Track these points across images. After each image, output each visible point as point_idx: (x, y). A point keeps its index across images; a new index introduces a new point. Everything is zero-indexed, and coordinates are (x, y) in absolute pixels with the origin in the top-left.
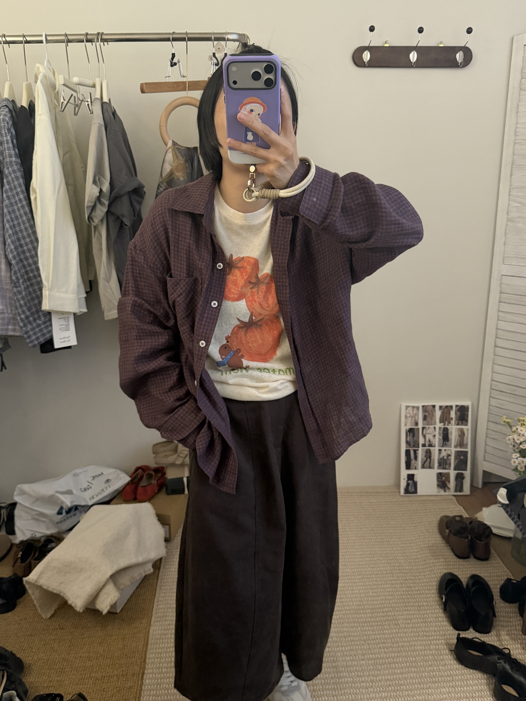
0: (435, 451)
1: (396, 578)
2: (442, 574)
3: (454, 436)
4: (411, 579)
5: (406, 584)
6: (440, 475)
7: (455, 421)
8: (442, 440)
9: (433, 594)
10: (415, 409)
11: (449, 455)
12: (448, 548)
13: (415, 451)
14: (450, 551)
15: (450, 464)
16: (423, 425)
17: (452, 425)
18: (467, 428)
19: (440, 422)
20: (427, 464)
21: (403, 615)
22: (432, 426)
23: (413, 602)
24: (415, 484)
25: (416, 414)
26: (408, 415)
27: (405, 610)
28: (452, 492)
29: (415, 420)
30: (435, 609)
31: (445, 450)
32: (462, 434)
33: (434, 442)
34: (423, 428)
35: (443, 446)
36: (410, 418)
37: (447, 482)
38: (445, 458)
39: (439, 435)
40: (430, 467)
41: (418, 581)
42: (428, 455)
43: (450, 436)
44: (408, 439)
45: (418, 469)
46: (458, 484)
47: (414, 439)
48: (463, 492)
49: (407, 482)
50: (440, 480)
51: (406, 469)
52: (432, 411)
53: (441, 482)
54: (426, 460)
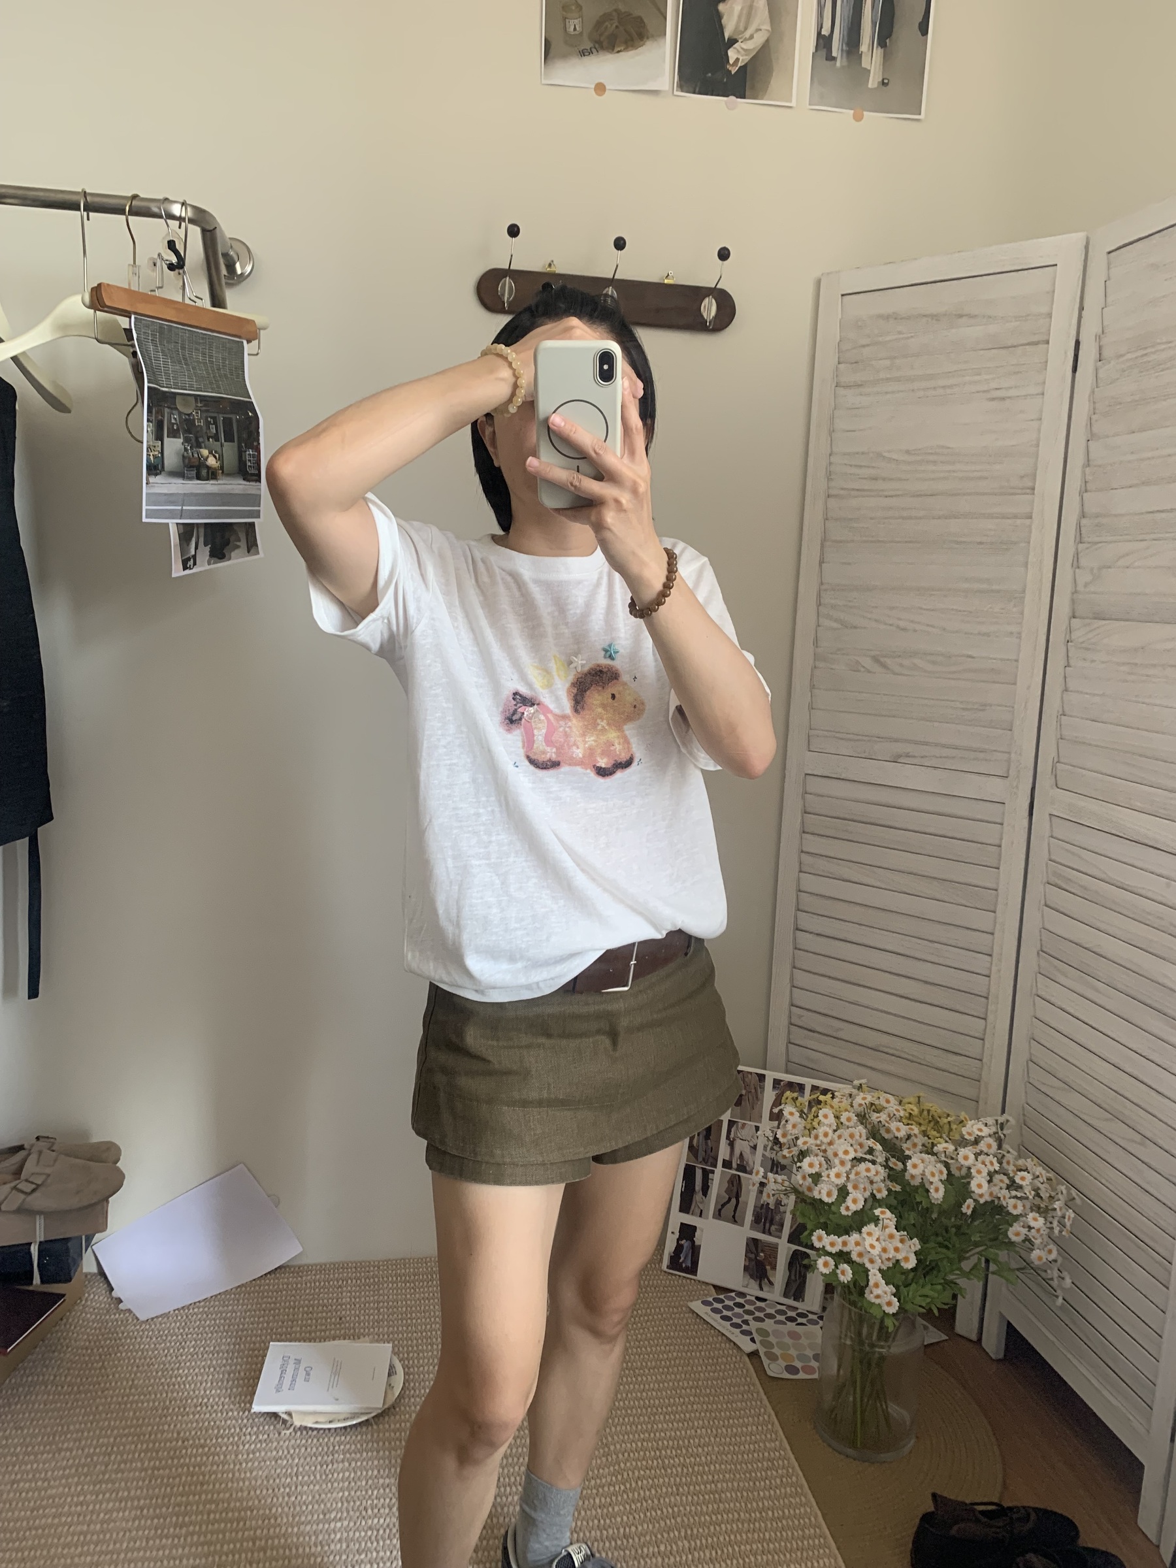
6: (753, 1245)
11: (782, 1204)
15: (782, 1225)
16: (732, 1116)
20: (729, 1210)
22: (753, 1124)
24: (695, 1251)
34: (731, 1123)
37: (768, 1268)
38: (772, 1207)
40: (734, 1220)
42: (735, 1189)
44: (695, 1143)
45: (707, 1218)
46: (793, 1277)
47: (706, 1144)
48: (803, 1301)
49: (678, 1240)
50: (753, 1256)
51: (681, 1210)
52: (755, 1088)
53: (754, 1263)
54: (730, 1199)
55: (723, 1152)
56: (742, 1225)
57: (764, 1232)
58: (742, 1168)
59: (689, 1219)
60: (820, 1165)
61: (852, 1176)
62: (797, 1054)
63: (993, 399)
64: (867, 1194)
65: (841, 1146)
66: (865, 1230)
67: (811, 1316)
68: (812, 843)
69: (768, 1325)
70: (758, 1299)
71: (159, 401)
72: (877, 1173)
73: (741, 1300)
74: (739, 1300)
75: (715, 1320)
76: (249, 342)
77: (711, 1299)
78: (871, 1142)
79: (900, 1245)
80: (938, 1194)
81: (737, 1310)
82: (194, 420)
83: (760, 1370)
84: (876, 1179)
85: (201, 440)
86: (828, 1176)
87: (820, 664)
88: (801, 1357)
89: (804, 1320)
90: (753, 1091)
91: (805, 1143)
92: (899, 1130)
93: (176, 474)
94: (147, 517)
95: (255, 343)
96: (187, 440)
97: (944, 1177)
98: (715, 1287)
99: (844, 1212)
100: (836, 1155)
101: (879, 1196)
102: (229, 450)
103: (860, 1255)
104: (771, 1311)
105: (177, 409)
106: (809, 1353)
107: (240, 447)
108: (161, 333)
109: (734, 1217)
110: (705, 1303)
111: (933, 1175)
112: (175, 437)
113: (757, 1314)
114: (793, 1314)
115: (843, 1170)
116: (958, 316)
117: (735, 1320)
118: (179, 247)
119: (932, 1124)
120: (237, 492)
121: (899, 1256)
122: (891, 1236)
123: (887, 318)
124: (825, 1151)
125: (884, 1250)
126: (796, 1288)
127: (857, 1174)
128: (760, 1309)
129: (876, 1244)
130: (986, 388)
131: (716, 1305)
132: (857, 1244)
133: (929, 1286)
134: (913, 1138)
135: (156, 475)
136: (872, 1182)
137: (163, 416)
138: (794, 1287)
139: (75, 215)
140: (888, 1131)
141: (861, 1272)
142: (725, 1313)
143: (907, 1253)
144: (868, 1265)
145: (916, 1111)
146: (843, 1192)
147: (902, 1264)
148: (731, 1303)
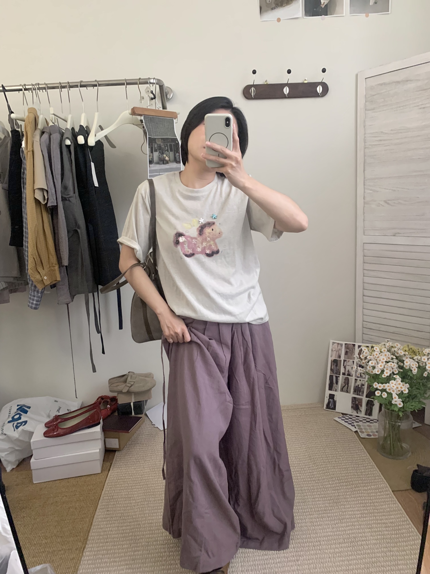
6: (354, 399)
11: (363, 385)
15: (363, 392)
16: (344, 358)
20: (345, 388)
22: (351, 360)
24: (335, 403)
25: (340, 349)
26: (334, 349)
29: (339, 354)
31: (360, 380)
33: (352, 372)
34: (344, 361)
35: (358, 377)
36: (335, 352)
37: (359, 406)
38: (360, 386)
40: (347, 392)
42: (347, 382)
44: (332, 368)
45: (338, 391)
46: (368, 409)
47: (337, 368)
48: (372, 416)
49: (329, 399)
50: (354, 403)
51: (329, 390)
52: (352, 349)
53: (354, 405)
54: (345, 386)
55: (342, 370)
56: (350, 393)
57: (357, 395)
58: (349, 375)
59: (332, 392)
60: (375, 364)
61: (386, 366)
62: (366, 337)
63: (420, 108)
64: (391, 372)
65: (381, 358)
66: (390, 382)
67: (375, 421)
68: (367, 266)
69: (360, 423)
70: (357, 416)
71: (151, 141)
72: (394, 366)
73: (351, 417)
74: (350, 417)
75: (343, 422)
76: (175, 119)
77: (341, 417)
78: (392, 356)
79: (402, 386)
80: (415, 371)
81: (350, 420)
82: (161, 146)
83: (359, 436)
84: (394, 367)
85: (163, 152)
86: (378, 367)
87: (365, 205)
88: (371, 432)
89: (372, 422)
90: (351, 350)
91: (370, 357)
92: (401, 353)
93: (158, 163)
94: (149, 177)
95: (176, 119)
96: (160, 152)
97: (417, 366)
98: (343, 414)
99: (383, 376)
100: (380, 360)
101: (395, 373)
102: (172, 154)
103: (389, 390)
104: (361, 419)
105: (156, 143)
106: (375, 431)
107: (174, 153)
108: (151, 120)
109: (347, 390)
110: (339, 418)
111: (413, 365)
112: (156, 152)
113: (357, 421)
114: (369, 420)
115: (383, 365)
116: (407, 81)
117: (349, 422)
118: (154, 92)
119: (413, 353)
120: (174, 167)
121: (402, 390)
122: (400, 384)
123: (381, 85)
124: (376, 360)
125: (397, 388)
126: (369, 412)
127: (387, 365)
128: (357, 419)
129: (395, 386)
130: (418, 105)
131: (343, 418)
132: (388, 386)
133: (414, 403)
134: (406, 356)
135: (152, 164)
136: (393, 369)
137: (153, 145)
138: (368, 412)
139: (124, 87)
140: (398, 353)
141: (390, 394)
142: (346, 420)
143: (405, 388)
144: (392, 392)
145: (407, 349)
146: (383, 371)
147: (404, 392)
148: (348, 418)
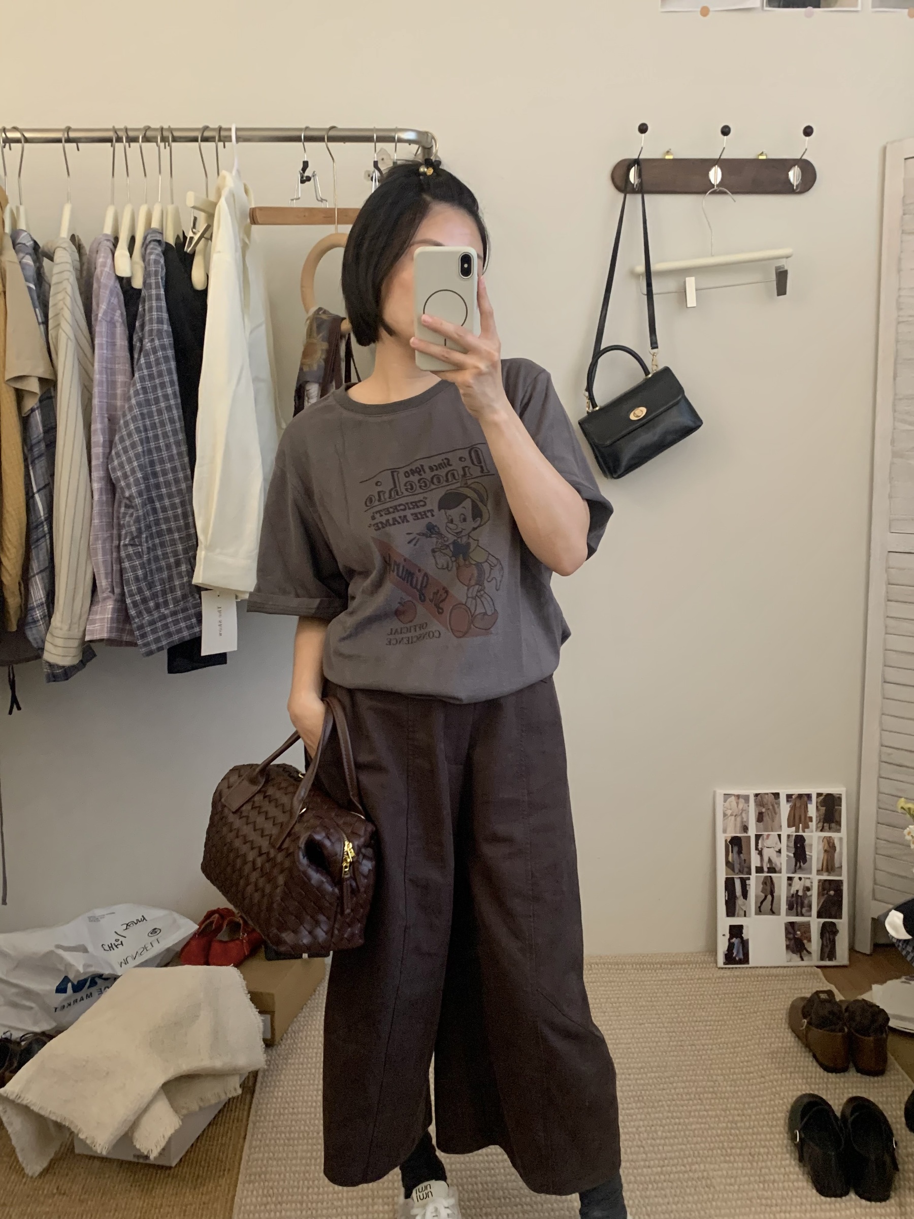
0: (781, 880)
1: (707, 1107)
2: (794, 1099)
3: (815, 853)
4: (735, 1109)
5: (726, 1116)
7: (817, 824)
8: (793, 860)
9: (780, 1133)
10: (742, 801)
11: (808, 889)
12: (807, 1054)
13: (744, 882)
14: (811, 1059)
16: (757, 830)
17: (812, 832)
18: (841, 837)
19: (789, 826)
21: (722, 1170)
22: (774, 834)
23: (740, 1148)
25: (743, 810)
26: (729, 812)
27: (725, 1162)
28: (814, 959)
29: (742, 822)
30: (782, 1159)
31: (800, 879)
32: (830, 848)
33: (778, 864)
35: (795, 872)
36: (733, 818)
39: (788, 850)
41: (749, 1111)
43: (807, 853)
44: (730, 859)
47: (740, 858)
48: (834, 959)
